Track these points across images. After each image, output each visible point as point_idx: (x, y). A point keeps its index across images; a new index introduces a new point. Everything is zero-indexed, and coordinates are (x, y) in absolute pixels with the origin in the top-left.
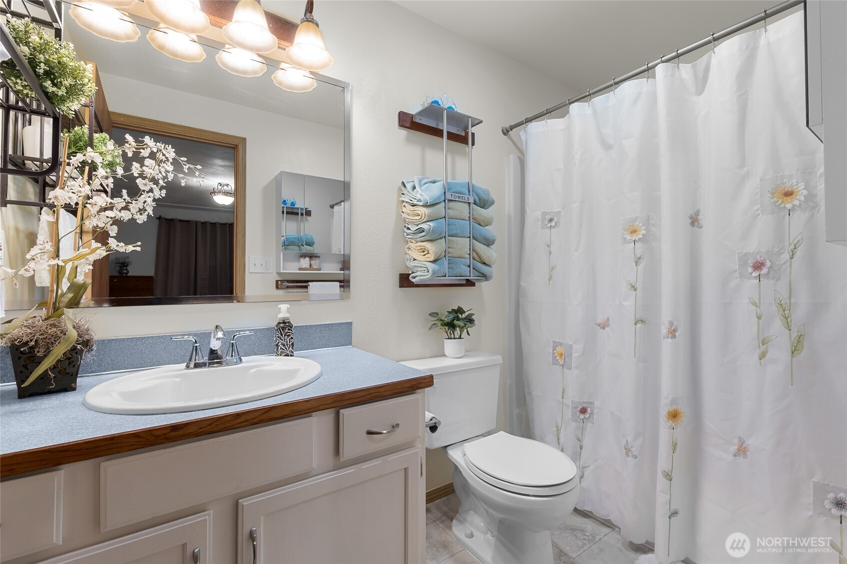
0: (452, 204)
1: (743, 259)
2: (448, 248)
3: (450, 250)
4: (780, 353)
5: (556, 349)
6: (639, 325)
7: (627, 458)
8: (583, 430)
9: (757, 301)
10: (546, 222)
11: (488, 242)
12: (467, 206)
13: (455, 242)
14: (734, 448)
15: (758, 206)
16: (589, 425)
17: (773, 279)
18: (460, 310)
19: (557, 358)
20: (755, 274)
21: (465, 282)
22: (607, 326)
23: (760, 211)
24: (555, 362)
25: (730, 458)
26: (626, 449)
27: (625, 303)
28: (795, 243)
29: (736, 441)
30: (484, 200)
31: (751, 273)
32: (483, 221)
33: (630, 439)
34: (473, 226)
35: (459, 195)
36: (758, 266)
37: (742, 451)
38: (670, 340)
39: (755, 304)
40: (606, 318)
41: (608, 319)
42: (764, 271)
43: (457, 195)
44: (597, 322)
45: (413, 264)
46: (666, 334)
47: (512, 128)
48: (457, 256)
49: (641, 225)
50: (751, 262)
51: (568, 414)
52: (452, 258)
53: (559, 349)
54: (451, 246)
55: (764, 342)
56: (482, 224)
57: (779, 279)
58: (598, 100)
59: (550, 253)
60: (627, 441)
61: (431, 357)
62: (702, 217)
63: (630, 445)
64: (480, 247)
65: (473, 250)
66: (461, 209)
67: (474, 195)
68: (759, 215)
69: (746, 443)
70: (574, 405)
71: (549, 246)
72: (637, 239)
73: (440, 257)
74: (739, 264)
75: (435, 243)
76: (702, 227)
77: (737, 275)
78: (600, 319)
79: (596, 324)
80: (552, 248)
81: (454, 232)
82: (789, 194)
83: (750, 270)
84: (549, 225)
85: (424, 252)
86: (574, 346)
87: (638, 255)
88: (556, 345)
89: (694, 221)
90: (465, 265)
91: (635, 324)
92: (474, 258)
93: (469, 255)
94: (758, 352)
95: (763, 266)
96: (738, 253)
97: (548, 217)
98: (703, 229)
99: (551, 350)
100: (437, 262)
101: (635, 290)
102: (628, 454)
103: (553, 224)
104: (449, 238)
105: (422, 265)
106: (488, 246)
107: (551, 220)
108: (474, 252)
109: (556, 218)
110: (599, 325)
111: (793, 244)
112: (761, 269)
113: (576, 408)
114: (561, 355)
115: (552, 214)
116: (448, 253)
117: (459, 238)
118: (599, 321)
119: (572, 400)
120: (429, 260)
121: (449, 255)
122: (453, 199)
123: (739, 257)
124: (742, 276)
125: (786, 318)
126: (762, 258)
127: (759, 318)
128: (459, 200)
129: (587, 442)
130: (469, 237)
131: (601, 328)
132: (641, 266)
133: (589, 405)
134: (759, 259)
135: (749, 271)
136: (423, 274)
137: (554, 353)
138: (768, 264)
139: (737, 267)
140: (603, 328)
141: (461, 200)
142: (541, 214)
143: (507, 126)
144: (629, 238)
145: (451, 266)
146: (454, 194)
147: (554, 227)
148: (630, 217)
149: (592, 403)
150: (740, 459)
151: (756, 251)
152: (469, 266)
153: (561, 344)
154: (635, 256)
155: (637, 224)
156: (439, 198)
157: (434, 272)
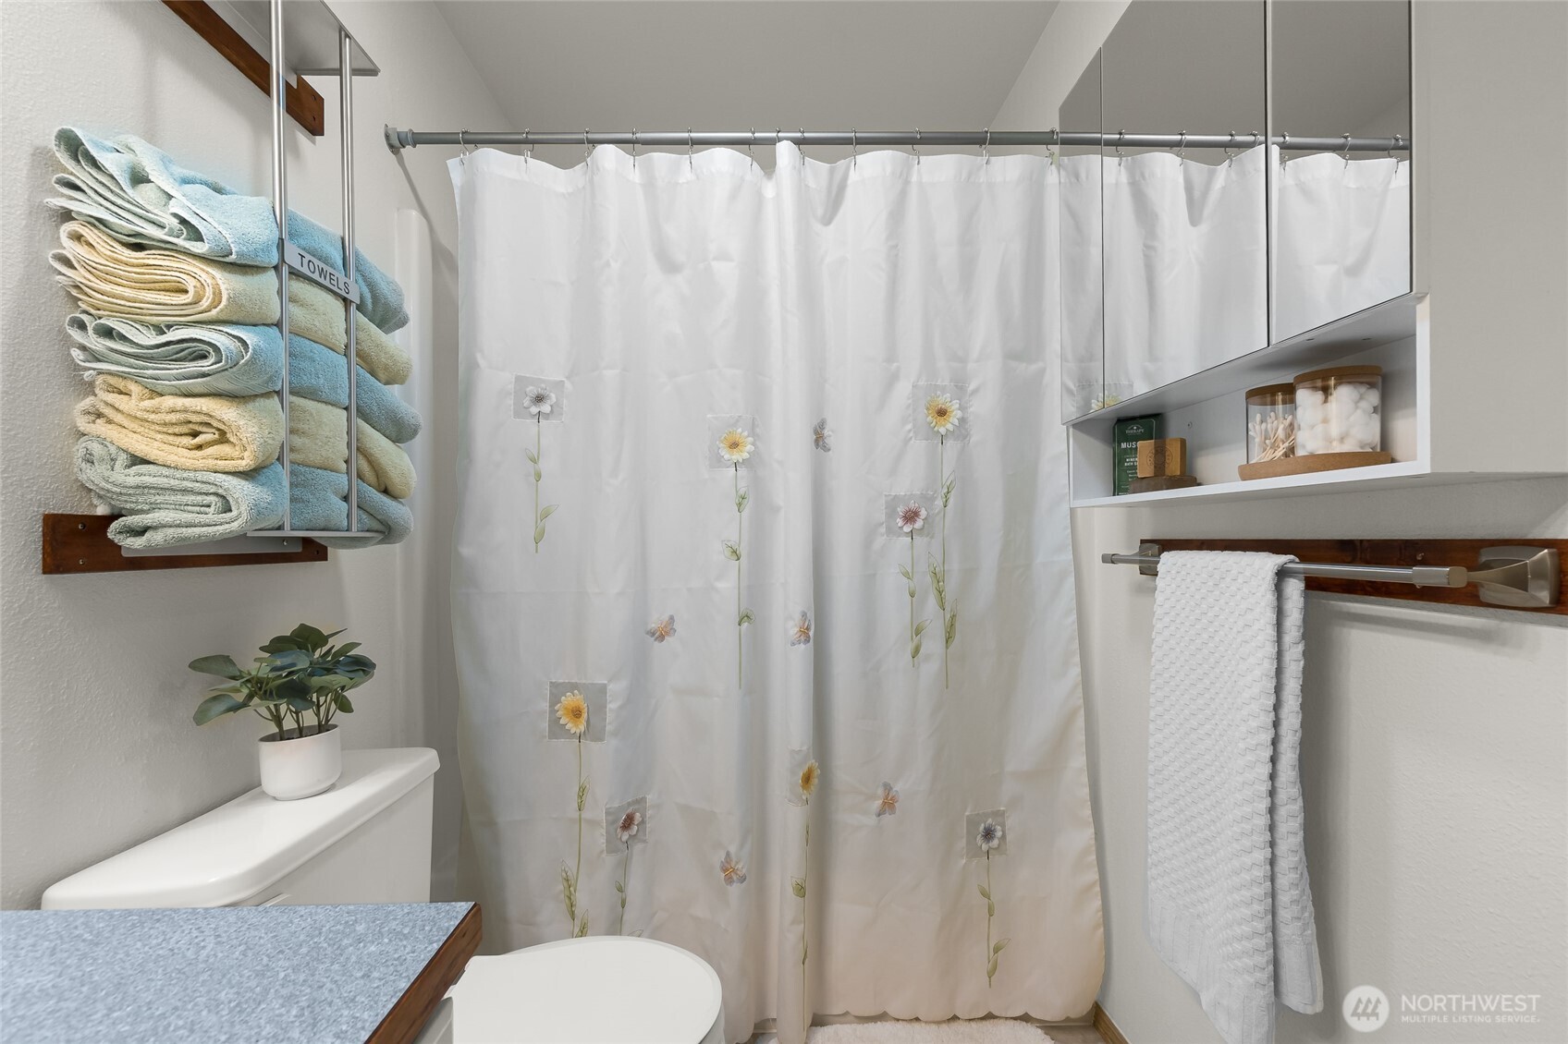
0: (298, 287)
1: (892, 503)
2: (292, 431)
3: (297, 441)
4: (933, 644)
5: (560, 702)
6: (745, 625)
7: (729, 887)
8: (624, 865)
9: (910, 571)
10: (527, 402)
11: (400, 432)
12: (339, 305)
13: (311, 414)
14: (878, 803)
15: (909, 426)
16: (638, 847)
17: (927, 536)
18: (306, 638)
19: (562, 722)
20: (907, 529)
21: (299, 549)
22: (668, 633)
23: (911, 434)
24: (557, 730)
25: (871, 820)
26: (725, 871)
27: (720, 585)
28: (948, 484)
29: (880, 791)
30: (386, 304)
31: (901, 528)
32: (386, 368)
33: (733, 849)
34: (358, 375)
35: (322, 265)
36: (911, 517)
37: (889, 805)
38: (802, 646)
39: (906, 575)
40: (665, 617)
41: (672, 618)
42: (919, 524)
43: (317, 262)
44: (649, 628)
45: (133, 477)
46: (797, 636)
47: (418, 139)
48: (318, 460)
49: (746, 433)
50: (901, 510)
51: (599, 838)
52: (302, 469)
53: (569, 700)
54: (301, 426)
55: (918, 632)
56: (382, 376)
57: (932, 537)
58: (661, 159)
59: (538, 476)
60: (728, 854)
61: (186, 819)
62: (830, 433)
63: (734, 860)
64: (379, 443)
65: (358, 449)
66: (324, 313)
67: (360, 281)
68: (911, 438)
69: (894, 789)
70: (610, 818)
71: (534, 461)
72: (741, 461)
73: (268, 463)
74: (886, 513)
75: (250, 406)
76: (829, 450)
77: (883, 530)
78: (655, 622)
79: (647, 633)
80: (546, 466)
81: (306, 381)
82: (942, 413)
83: (900, 522)
84: (534, 410)
85: (195, 434)
86: (610, 687)
87: (742, 492)
88: (558, 690)
89: (819, 439)
90: (336, 493)
91: (740, 625)
92: (359, 476)
93: (346, 462)
94: (910, 647)
95: (917, 516)
96: (886, 496)
97: (532, 390)
98: (831, 452)
99: (545, 705)
100: (262, 478)
101: (738, 559)
102: (731, 878)
103: (546, 408)
104: (294, 399)
105: (189, 485)
106: (397, 440)
107: (539, 399)
108: (361, 457)
109: (553, 395)
110: (653, 634)
111: (945, 486)
112: (915, 521)
113: (614, 822)
114: (577, 713)
115: (543, 385)
116: (292, 450)
117: (323, 406)
118: (653, 626)
119: (608, 806)
120: (230, 465)
121: (294, 456)
122: (305, 270)
123: (886, 502)
124: (890, 531)
125: (940, 593)
126: (917, 505)
127: (912, 596)
128: (321, 280)
129: (635, 887)
130: (346, 409)
131: (656, 640)
132: (746, 513)
133: (636, 807)
134: (913, 505)
135: (899, 525)
136: (202, 518)
137: (553, 712)
138: (923, 513)
139: (883, 518)
140: (661, 638)
141: (327, 283)
142: (513, 380)
143: (403, 128)
144: (726, 457)
145: (297, 492)
146: (308, 257)
147: (547, 416)
148: (728, 415)
149: (643, 800)
150: (887, 818)
151: (909, 493)
152: (346, 498)
153: (573, 687)
154: (737, 492)
155: (740, 430)
156: (266, 250)
157: (259, 513)
